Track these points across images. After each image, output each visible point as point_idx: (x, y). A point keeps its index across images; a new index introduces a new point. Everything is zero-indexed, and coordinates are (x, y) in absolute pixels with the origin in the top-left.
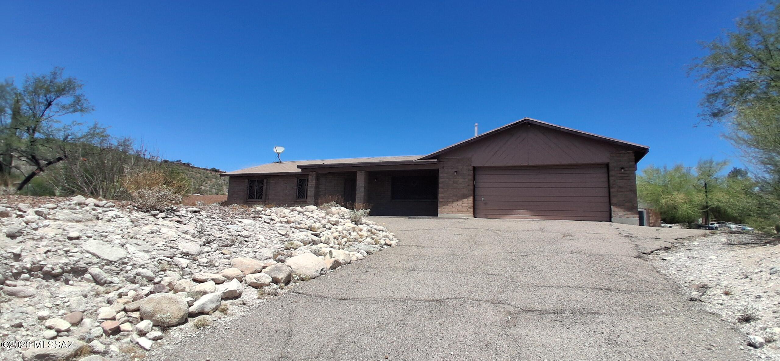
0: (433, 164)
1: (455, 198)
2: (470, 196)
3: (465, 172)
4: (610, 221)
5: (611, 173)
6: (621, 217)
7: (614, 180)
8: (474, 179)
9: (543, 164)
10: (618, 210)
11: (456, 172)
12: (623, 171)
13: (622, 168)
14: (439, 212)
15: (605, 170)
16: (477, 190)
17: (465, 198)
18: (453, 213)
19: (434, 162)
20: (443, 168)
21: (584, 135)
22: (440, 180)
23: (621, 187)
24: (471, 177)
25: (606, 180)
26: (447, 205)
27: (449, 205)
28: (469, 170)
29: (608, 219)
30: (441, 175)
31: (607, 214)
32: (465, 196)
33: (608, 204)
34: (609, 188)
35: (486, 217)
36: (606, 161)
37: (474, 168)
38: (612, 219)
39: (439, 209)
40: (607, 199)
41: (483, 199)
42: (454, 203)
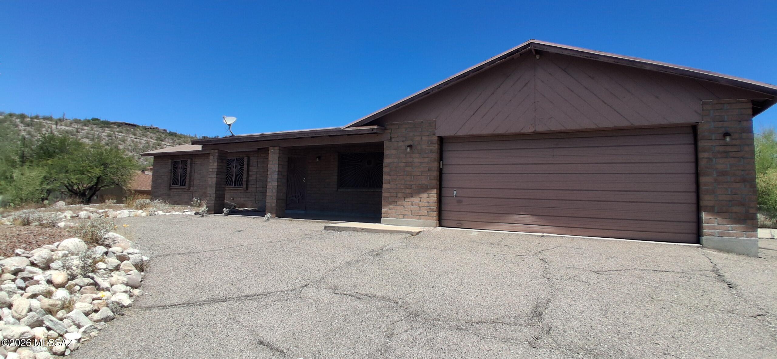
0: (371, 133)
1: (408, 191)
2: (432, 188)
3: (424, 147)
4: (698, 242)
5: (701, 144)
6: (721, 235)
7: (710, 159)
8: (441, 158)
9: (563, 129)
10: (716, 221)
11: (410, 146)
12: (728, 139)
13: (726, 134)
14: (383, 215)
15: (689, 139)
16: (444, 177)
17: (423, 192)
18: (404, 217)
19: (373, 130)
20: (390, 140)
21: (648, 68)
22: (386, 161)
23: (723, 173)
24: (435, 156)
25: (692, 158)
26: (395, 203)
27: (398, 203)
28: (432, 143)
29: (693, 237)
30: (386, 152)
31: (692, 227)
32: (424, 189)
33: (693, 208)
34: (697, 175)
35: (459, 226)
36: (692, 119)
37: (441, 140)
38: (704, 239)
39: (383, 210)
40: (692, 198)
41: (455, 193)
42: (407, 200)
